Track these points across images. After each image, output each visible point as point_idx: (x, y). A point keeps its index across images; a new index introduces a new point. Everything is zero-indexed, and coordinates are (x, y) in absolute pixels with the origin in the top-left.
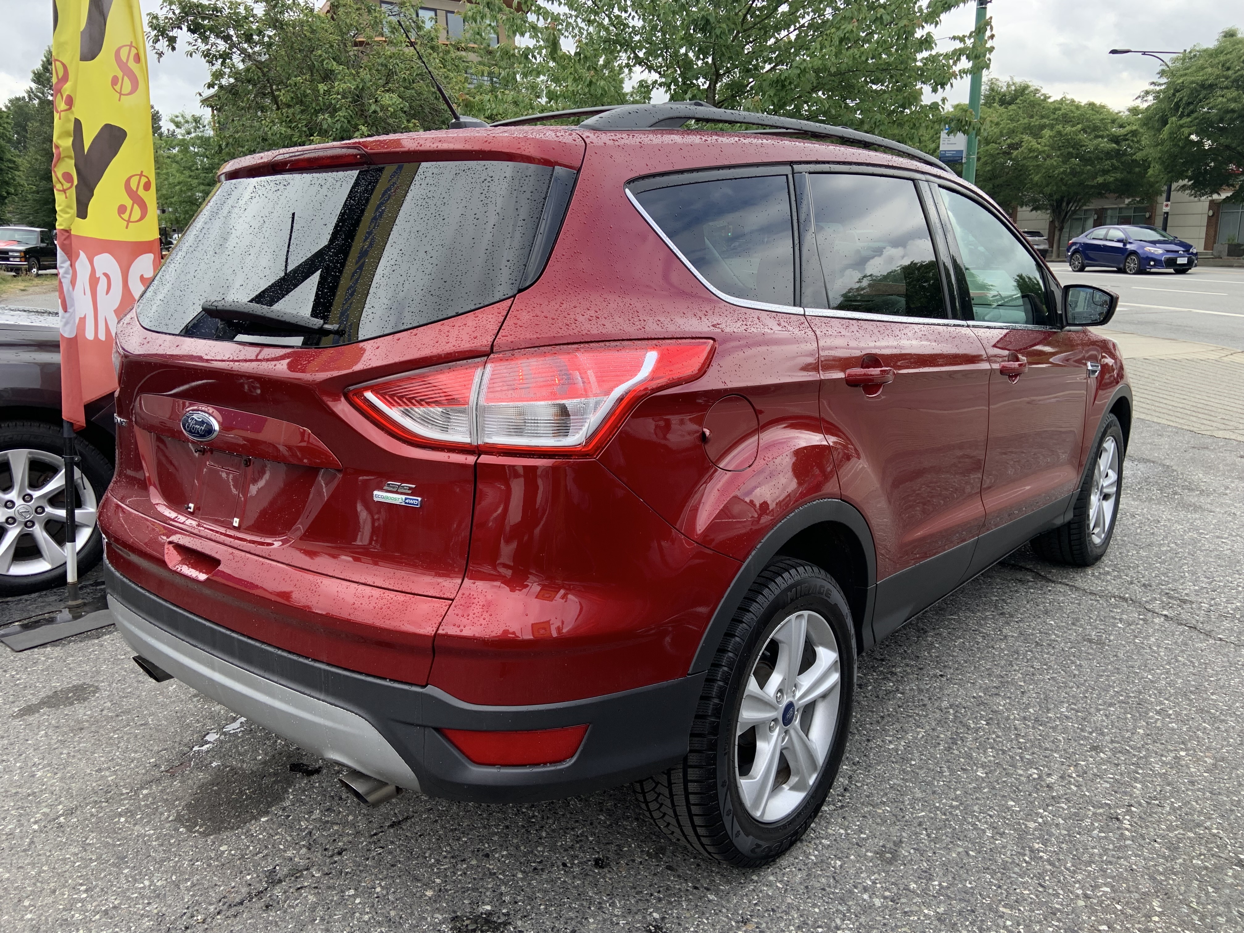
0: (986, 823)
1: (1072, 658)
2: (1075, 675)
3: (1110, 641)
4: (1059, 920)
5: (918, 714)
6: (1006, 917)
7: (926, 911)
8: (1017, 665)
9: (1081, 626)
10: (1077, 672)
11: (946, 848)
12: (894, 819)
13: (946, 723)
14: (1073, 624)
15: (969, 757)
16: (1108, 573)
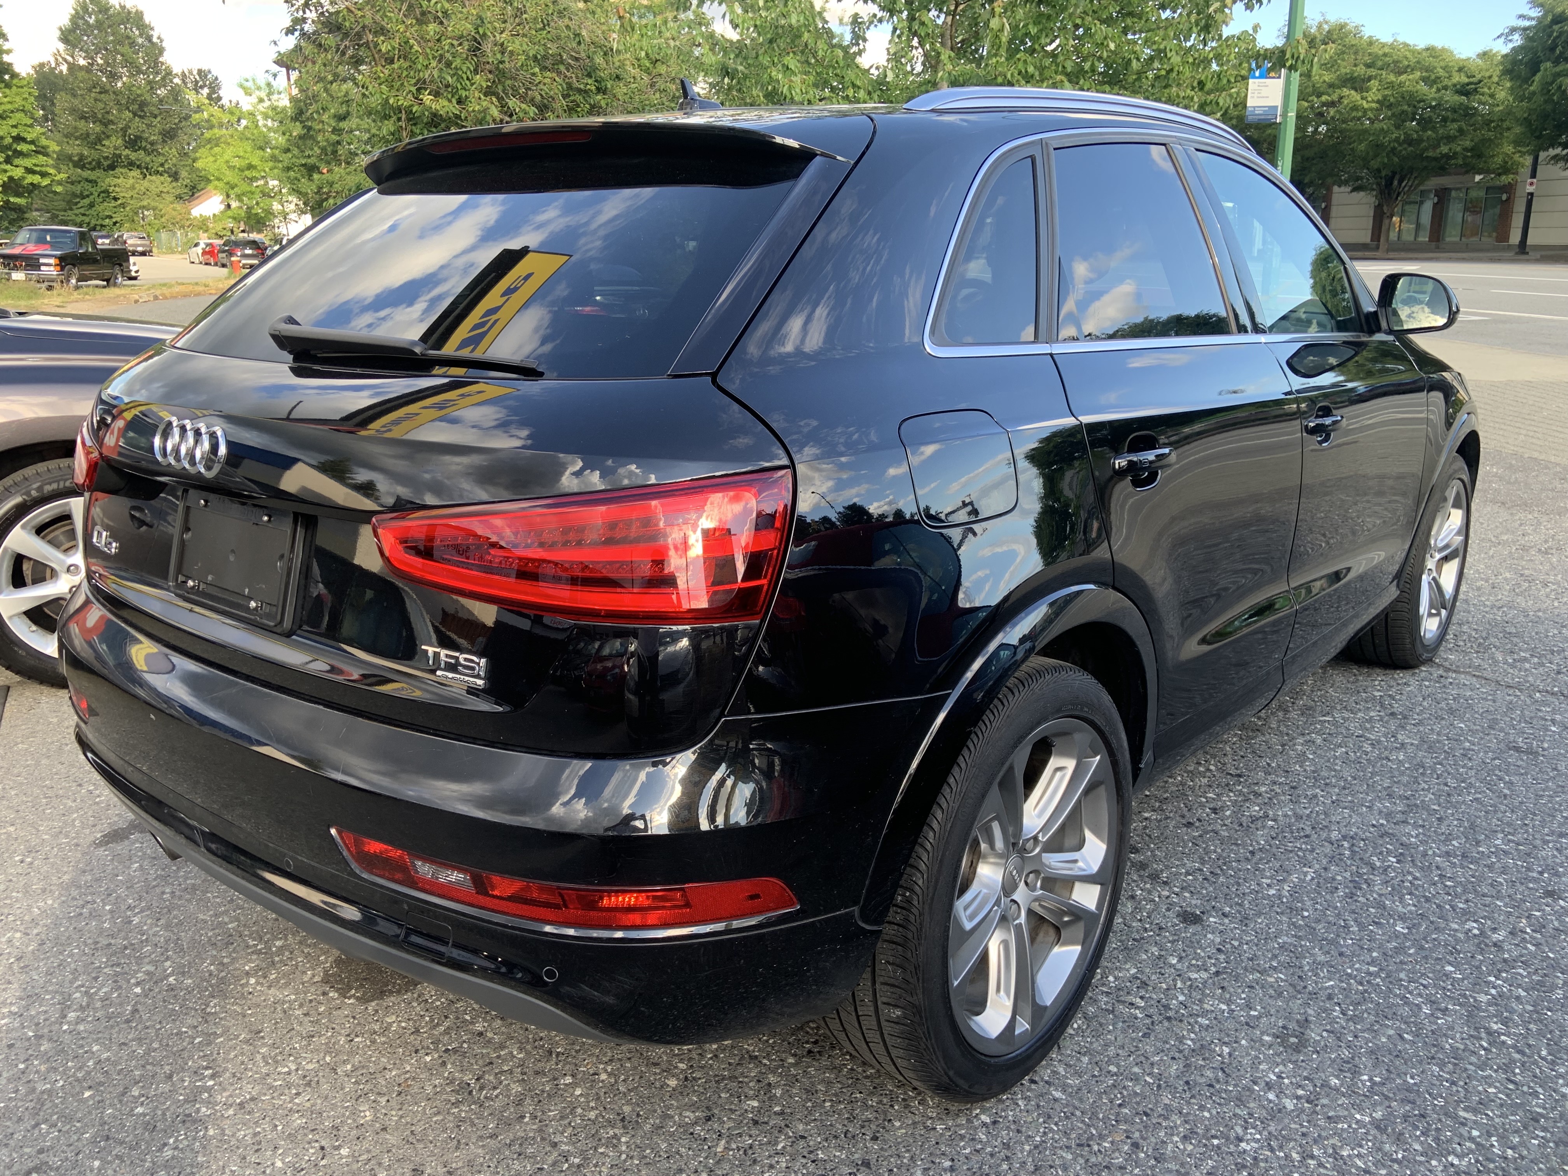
0: (1420, 995)
1: (1497, 772)
2: (1505, 796)
3: (1544, 749)
4: (1544, 1129)
5: (1300, 849)
6: (1470, 1124)
7: (1358, 1116)
8: (1425, 782)
9: (1502, 730)
10: (1506, 791)
11: (1370, 1030)
12: (1291, 990)
13: (1341, 860)
14: (1490, 727)
15: (1381, 906)
16: (1525, 660)
